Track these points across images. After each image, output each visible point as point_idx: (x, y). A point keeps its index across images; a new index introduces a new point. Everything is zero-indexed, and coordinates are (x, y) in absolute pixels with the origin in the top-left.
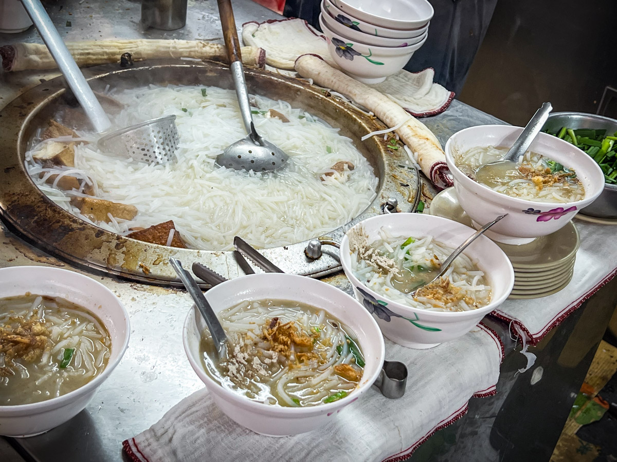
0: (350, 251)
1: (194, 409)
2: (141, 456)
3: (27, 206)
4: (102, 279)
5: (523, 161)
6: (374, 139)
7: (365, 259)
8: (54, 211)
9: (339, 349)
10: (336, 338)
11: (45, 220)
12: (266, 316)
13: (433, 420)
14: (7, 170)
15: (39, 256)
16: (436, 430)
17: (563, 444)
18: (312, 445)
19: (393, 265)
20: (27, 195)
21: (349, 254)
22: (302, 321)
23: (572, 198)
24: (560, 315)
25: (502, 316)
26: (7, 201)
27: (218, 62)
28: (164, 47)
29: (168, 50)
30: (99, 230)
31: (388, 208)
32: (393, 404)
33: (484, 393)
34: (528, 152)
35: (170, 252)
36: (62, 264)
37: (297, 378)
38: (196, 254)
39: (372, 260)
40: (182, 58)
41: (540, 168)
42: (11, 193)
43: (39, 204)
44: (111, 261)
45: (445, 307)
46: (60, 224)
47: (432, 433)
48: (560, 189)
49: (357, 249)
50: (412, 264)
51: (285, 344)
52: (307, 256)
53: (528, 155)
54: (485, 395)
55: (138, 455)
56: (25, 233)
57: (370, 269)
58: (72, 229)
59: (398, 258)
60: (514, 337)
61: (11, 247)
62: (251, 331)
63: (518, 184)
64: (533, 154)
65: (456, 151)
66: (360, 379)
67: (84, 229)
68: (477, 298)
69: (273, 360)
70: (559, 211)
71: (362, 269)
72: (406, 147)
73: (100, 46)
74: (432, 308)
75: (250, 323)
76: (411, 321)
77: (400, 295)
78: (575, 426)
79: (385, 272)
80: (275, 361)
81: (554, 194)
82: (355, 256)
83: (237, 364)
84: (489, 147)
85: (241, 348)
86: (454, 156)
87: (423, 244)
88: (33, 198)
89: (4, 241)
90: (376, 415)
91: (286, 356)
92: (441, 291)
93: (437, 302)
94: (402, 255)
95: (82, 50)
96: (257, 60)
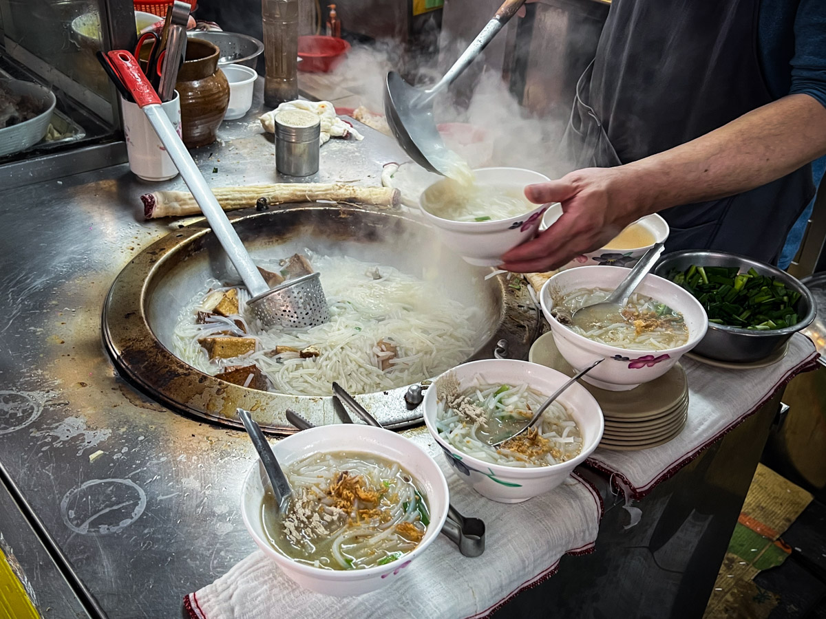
0: (437, 399)
1: (261, 564)
2: (200, 613)
3: (140, 352)
4: (200, 425)
5: (628, 303)
6: (497, 278)
7: (453, 408)
8: (164, 356)
9: (405, 505)
10: (404, 493)
11: (154, 365)
12: (336, 469)
13: (514, 580)
14: (128, 316)
15: (144, 402)
16: (522, 590)
17: (738, 591)
18: (376, 607)
19: (481, 414)
20: (142, 341)
21: (436, 403)
22: (373, 474)
23: (672, 344)
24: (671, 467)
25: (604, 468)
26: (122, 346)
27: (352, 204)
28: (300, 191)
29: (303, 193)
30: (203, 376)
31: (497, 351)
32: (469, 562)
33: (579, 550)
34: (635, 294)
35: (269, 398)
36: (164, 410)
37: (356, 537)
38: (294, 400)
39: (460, 409)
40: (317, 201)
41: (645, 312)
42: (127, 339)
43: (151, 350)
44: (211, 406)
45: (528, 460)
46: (167, 370)
47: (516, 594)
48: (661, 335)
49: (445, 397)
50: (504, 414)
51: (348, 499)
52: (407, 402)
53: (635, 297)
54: (580, 553)
55: (197, 611)
56: (134, 378)
57: (455, 418)
58: (178, 374)
59: (487, 408)
60: (615, 491)
61: (119, 392)
62: (317, 485)
63: (615, 329)
64: (640, 297)
65: (557, 292)
66: (421, 539)
67: (189, 374)
68: (566, 451)
69: (333, 517)
70: (649, 358)
71: (447, 418)
72: (529, 286)
73: (238, 191)
74: (515, 463)
75: (318, 477)
76: (489, 476)
77: (483, 446)
78: (753, 571)
79: (472, 421)
80: (335, 518)
81: (651, 339)
82: (441, 405)
83: (296, 521)
84: (595, 289)
85: (303, 503)
86: (554, 297)
87: (518, 391)
88: (146, 343)
89: (114, 387)
90: (450, 575)
91: (347, 512)
92: (527, 443)
93: (521, 455)
94: (492, 403)
95: (221, 196)
96: (391, 201)
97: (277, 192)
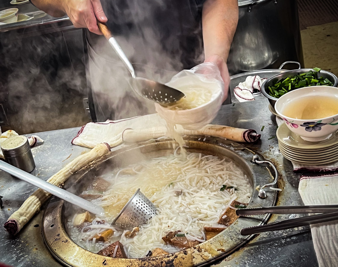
8: (154, 260)
20: (132, 264)
28: (66, 172)
43: (143, 263)
44: (206, 258)
52: (263, 199)
58: (172, 260)
67: (177, 256)
96: (108, 149)
97: (57, 180)
